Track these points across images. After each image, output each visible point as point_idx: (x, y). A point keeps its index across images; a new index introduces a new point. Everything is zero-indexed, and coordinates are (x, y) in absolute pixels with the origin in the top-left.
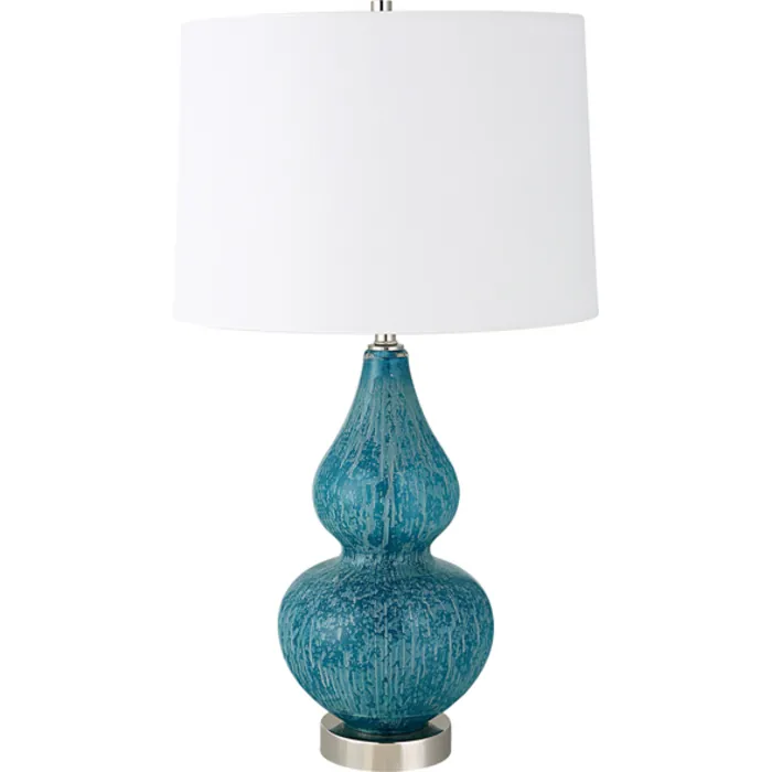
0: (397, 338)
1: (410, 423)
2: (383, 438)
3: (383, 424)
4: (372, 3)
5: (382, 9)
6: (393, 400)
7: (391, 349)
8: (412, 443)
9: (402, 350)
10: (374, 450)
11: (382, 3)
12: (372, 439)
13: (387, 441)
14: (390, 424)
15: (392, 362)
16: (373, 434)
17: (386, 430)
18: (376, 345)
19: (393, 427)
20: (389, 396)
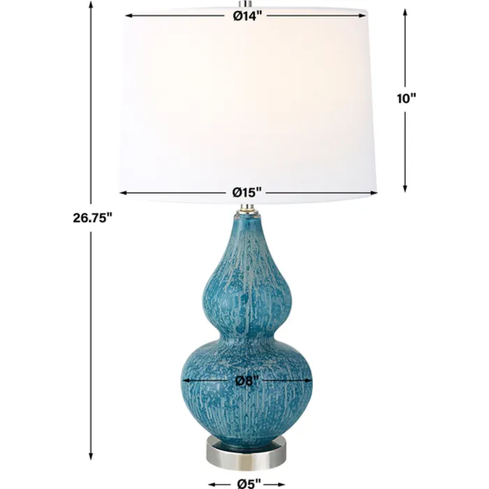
0: (254, 207)
1: (262, 258)
2: (245, 267)
3: (245, 260)
4: (240, 2)
5: (245, 6)
6: (252, 244)
7: (250, 213)
8: (263, 270)
9: (257, 213)
10: (240, 275)
11: (245, 2)
12: (239, 268)
13: (248, 270)
14: (250, 259)
15: (251, 221)
16: (239, 265)
17: (247, 263)
18: (241, 211)
19: (252, 261)
20: (249, 242)
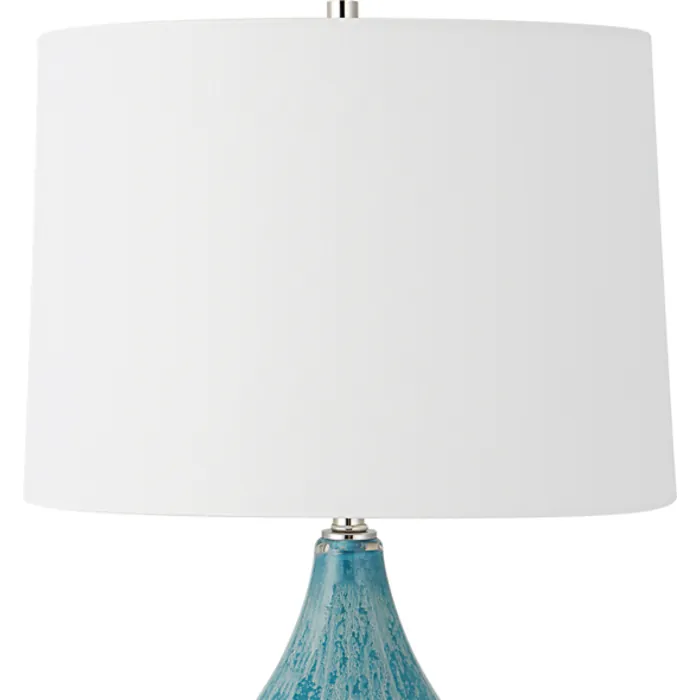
0: (366, 521)
1: (373, 655)
2: (326, 676)
3: (329, 656)
4: (329, 4)
5: (342, 15)
6: (348, 617)
7: (357, 537)
8: (370, 686)
9: (373, 540)
10: (311, 694)
11: (342, 5)
12: (310, 677)
13: (332, 681)
14: (339, 655)
15: (357, 556)
16: (313, 670)
17: (334, 665)
18: (335, 531)
19: (345, 659)
20: (343, 611)
